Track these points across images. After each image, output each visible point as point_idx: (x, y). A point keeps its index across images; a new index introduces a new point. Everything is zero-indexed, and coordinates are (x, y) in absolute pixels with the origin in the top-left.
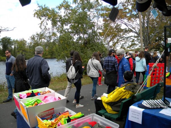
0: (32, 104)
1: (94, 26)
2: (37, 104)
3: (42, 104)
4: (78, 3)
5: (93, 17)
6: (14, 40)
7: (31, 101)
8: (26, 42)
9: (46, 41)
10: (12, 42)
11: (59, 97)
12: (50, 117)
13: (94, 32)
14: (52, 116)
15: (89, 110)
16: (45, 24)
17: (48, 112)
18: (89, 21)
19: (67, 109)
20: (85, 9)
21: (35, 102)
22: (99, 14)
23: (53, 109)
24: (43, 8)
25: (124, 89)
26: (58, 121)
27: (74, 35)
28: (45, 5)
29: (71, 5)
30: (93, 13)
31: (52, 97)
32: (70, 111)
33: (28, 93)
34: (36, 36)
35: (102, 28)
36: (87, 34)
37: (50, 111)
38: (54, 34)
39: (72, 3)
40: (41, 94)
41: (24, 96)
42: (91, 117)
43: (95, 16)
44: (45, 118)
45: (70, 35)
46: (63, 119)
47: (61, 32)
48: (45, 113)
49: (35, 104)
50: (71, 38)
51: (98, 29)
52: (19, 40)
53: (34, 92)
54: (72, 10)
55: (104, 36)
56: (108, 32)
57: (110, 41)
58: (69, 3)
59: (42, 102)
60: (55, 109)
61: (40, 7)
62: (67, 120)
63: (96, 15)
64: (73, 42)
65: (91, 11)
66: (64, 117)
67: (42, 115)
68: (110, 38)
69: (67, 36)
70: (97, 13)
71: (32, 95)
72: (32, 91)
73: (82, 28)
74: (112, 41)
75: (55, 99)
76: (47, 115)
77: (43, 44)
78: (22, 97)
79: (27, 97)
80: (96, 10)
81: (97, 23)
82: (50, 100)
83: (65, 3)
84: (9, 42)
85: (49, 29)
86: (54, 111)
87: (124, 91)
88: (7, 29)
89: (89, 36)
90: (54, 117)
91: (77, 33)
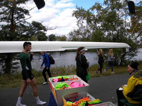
0: (61, 87)
1: (122, 23)
2: (65, 88)
3: (68, 88)
4: (108, 4)
5: (121, 16)
6: (57, 37)
7: (60, 85)
8: (66, 38)
9: (81, 37)
10: (56, 38)
11: (83, 84)
12: (74, 100)
13: (122, 28)
14: (76, 99)
15: (113, 98)
16: (81, 22)
17: (73, 95)
18: (118, 19)
19: (88, 95)
20: (114, 9)
21: (63, 86)
22: (127, 13)
23: (77, 93)
24: (80, 10)
25: (134, 77)
26: (78, 104)
27: (105, 32)
28: (82, 7)
29: (102, 6)
30: (121, 12)
31: (77, 84)
32: (90, 96)
33: (59, 78)
34: (73, 33)
35: (130, 25)
36: (116, 30)
37: (74, 94)
38: (88, 31)
39: (103, 4)
40: (69, 80)
41: (56, 81)
42: (107, 105)
43: (123, 15)
44: (70, 100)
45: (101, 32)
46: (82, 103)
47: (94, 29)
48: (70, 96)
49: (63, 88)
50: (102, 34)
51: (126, 26)
52: (61, 36)
53: (64, 78)
54: (103, 10)
55: (131, 32)
56: (136, 28)
57: (138, 37)
58: (100, 5)
59: (69, 87)
60: (78, 93)
61: (78, 8)
62: (85, 104)
63: (125, 14)
64: (104, 37)
65: (120, 11)
66: (84, 101)
67: (67, 97)
68: (137, 33)
69: (99, 33)
70: (125, 12)
71: (62, 80)
72: (62, 77)
73: (112, 25)
74: (140, 37)
75: (80, 85)
76: (72, 98)
77: (79, 39)
78: (54, 81)
79: (58, 82)
80: (124, 9)
81: (125, 21)
82: (76, 86)
83: (97, 5)
84: (54, 38)
85: (84, 27)
86: (77, 95)
87: (134, 78)
88: (52, 28)
89: (118, 32)
90: (77, 100)
91: (107, 30)
